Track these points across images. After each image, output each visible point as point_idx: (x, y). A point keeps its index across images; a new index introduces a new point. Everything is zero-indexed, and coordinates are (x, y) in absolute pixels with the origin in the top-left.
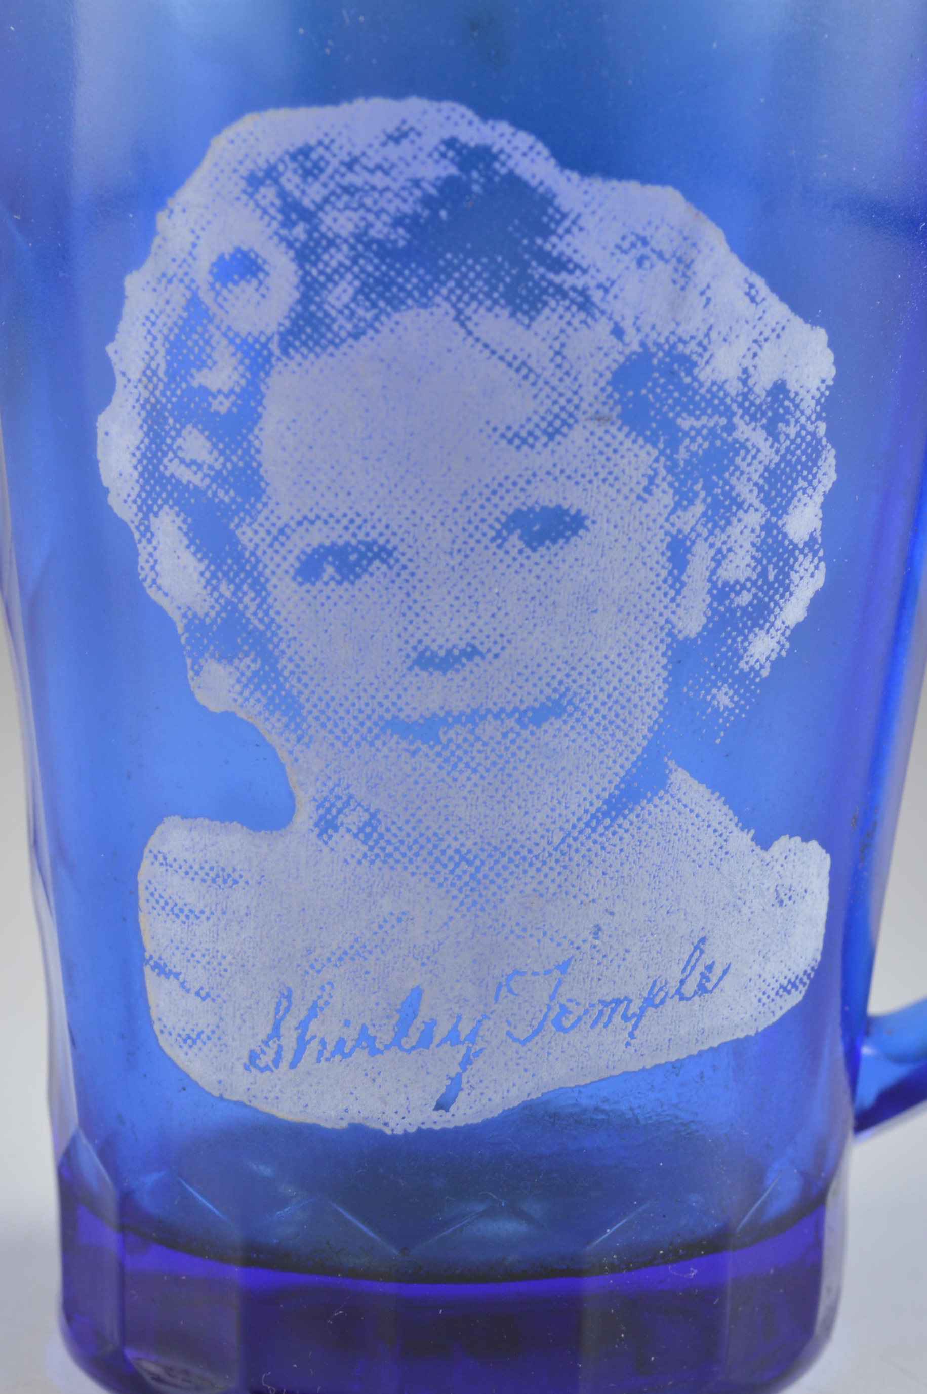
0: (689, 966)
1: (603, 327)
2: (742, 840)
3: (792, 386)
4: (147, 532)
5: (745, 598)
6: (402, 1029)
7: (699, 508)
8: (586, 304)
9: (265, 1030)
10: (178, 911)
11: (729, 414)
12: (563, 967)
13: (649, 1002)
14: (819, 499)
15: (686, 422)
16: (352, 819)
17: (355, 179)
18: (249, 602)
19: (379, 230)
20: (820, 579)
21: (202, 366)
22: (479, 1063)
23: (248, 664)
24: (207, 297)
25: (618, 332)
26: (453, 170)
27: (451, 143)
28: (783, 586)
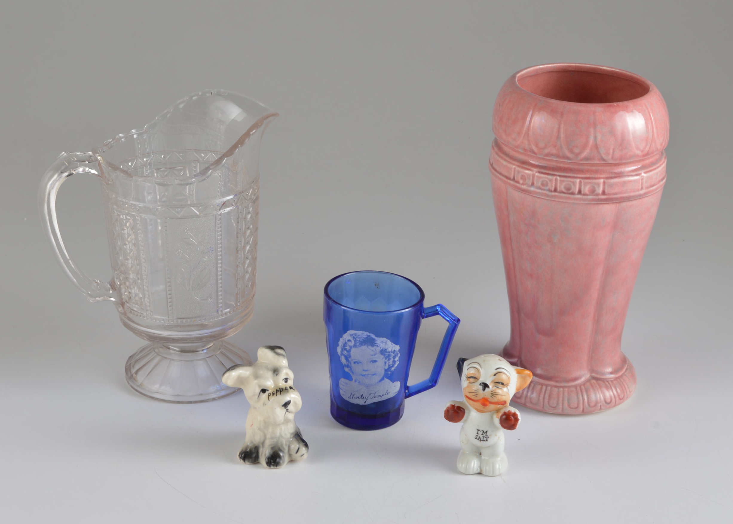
0: (386, 392)
1: (379, 348)
2: (391, 383)
3: (396, 350)
4: (341, 357)
5: (391, 365)
6: (361, 397)
7: (387, 360)
8: (378, 346)
9: (350, 395)
10: (343, 385)
11: (390, 353)
12: (375, 393)
13: (383, 395)
14: (398, 357)
15: (386, 354)
16: (358, 381)
17: (359, 336)
18: (349, 364)
19: (361, 340)
20: (398, 363)
21: (346, 346)
22: (368, 400)
23: (349, 369)
24: (347, 342)
25: (380, 348)
26: (367, 337)
27: (367, 335)
28: (395, 364)
